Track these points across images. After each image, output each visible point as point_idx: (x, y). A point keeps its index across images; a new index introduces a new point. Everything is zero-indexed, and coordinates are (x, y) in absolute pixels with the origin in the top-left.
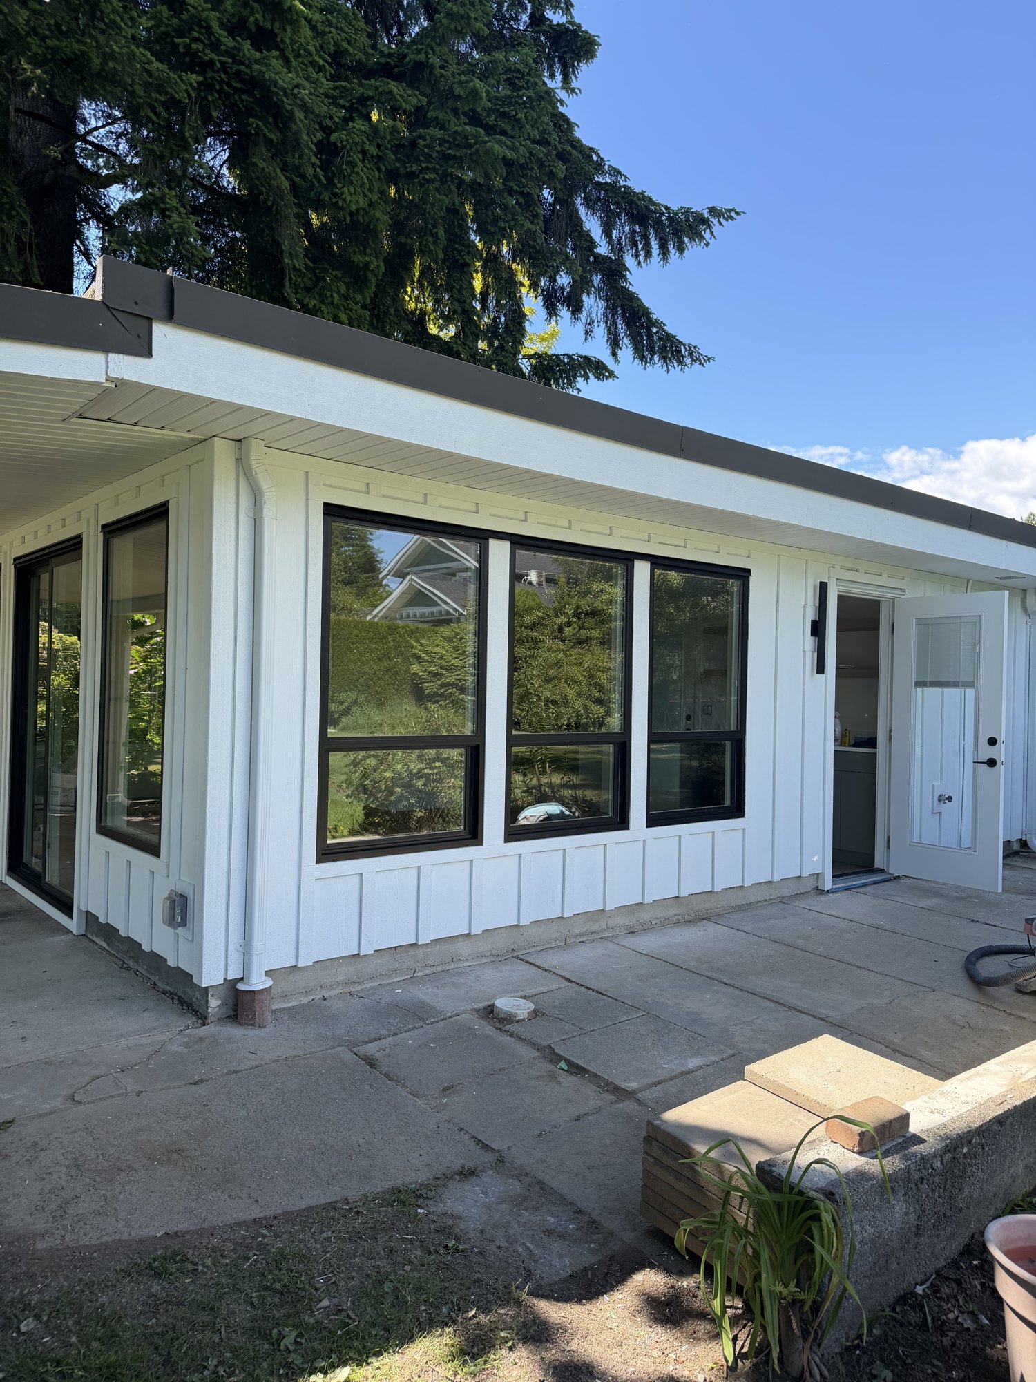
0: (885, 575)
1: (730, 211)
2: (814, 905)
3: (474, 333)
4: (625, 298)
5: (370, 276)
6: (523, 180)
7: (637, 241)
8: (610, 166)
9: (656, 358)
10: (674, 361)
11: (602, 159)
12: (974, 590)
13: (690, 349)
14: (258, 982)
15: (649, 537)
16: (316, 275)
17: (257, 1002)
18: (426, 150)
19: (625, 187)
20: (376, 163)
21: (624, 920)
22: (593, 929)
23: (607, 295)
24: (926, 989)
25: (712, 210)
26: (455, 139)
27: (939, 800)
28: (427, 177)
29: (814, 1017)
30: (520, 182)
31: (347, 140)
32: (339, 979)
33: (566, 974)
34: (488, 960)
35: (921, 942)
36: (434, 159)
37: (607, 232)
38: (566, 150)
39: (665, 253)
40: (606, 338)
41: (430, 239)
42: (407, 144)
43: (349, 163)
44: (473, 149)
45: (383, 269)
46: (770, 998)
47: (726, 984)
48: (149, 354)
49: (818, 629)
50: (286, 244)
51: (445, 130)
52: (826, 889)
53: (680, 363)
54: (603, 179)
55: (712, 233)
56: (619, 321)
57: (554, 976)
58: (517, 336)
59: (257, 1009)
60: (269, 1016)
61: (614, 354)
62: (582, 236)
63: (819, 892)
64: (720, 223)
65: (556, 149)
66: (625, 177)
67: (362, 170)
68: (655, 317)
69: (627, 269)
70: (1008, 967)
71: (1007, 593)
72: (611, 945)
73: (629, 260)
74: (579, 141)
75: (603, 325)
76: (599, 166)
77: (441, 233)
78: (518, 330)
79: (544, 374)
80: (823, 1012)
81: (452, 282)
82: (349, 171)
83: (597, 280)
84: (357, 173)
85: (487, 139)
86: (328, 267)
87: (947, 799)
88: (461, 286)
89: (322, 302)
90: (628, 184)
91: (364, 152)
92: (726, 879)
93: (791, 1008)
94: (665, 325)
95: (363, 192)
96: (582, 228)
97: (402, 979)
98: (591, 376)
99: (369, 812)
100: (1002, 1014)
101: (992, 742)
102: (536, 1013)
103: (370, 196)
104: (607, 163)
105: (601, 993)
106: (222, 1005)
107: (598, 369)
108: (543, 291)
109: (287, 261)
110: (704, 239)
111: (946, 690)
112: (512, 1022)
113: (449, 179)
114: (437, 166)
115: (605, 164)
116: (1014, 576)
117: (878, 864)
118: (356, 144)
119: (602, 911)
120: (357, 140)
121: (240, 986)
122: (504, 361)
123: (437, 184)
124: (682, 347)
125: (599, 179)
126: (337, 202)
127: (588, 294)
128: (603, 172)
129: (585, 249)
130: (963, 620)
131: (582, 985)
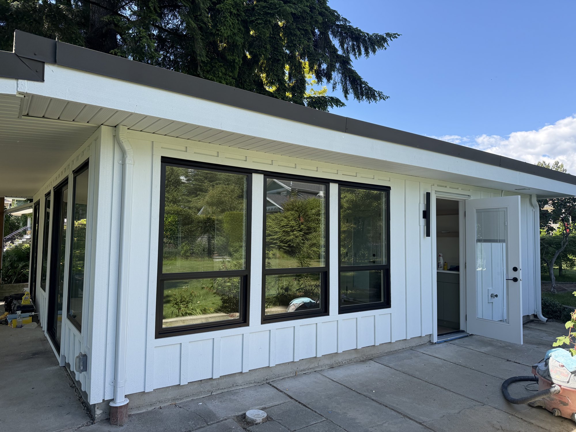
0: (460, 189)
1: (395, 34)
2: (427, 351)
3: (284, 89)
4: (350, 73)
5: (236, 65)
6: (304, 24)
7: (355, 48)
8: (342, 17)
9: (364, 97)
10: (372, 99)
11: (339, 15)
12: (505, 195)
13: (379, 93)
14: (121, 402)
15: (337, 172)
16: (211, 65)
17: (118, 413)
18: (258, 11)
19: (349, 26)
20: (237, 17)
21: (327, 362)
22: (311, 367)
23: (342, 71)
24: (479, 404)
25: (388, 34)
26: (270, 6)
27: (492, 296)
28: (258, 22)
29: (416, 422)
30: (303, 25)
31: (223, 7)
32: (169, 397)
33: (290, 394)
34: (253, 385)
35: (480, 373)
36: (262, 15)
37: (342, 45)
38: (323, 11)
39: (367, 53)
40: (342, 90)
41: (264, 49)
42: (250, 9)
43: (224, 17)
44: (278, 10)
45: (242, 62)
46: (395, 409)
47: (373, 400)
48: (43, 80)
49: (426, 215)
50: (198, 50)
51: (267, 2)
52: (434, 342)
53: (375, 99)
54: (339, 23)
55: (387, 44)
56: (348, 82)
57: (284, 395)
58: (302, 89)
59: (119, 416)
60: (126, 420)
61: (346, 97)
62: (331, 47)
63: (431, 343)
64: (391, 40)
65: (318, 11)
66: (349, 22)
67: (230, 20)
68: (363, 80)
69: (350, 60)
70: (525, 389)
71: (519, 196)
72: (319, 376)
73: (352, 57)
74: (329, 7)
75: (340, 84)
76: (338, 18)
77: (268, 46)
78: (303, 87)
79: (313, 105)
80: (423, 418)
81: (273, 67)
82: (224, 20)
83: (338, 65)
84: (228, 21)
85: (284, 5)
86: (217, 62)
87: (495, 296)
88: (277, 69)
89: (214, 76)
90: (350, 24)
91: (231, 13)
92: (382, 339)
93: (405, 416)
94: (368, 83)
95: (230, 29)
96: (331, 44)
97: (205, 396)
98: (334, 106)
99: (224, 301)
100: (520, 420)
101: (515, 269)
102: (268, 419)
103: (234, 30)
104: (341, 16)
105: (305, 406)
106: (103, 413)
107: (337, 102)
108: (315, 71)
109: (198, 58)
110: (384, 46)
111: (493, 244)
112: (253, 425)
113: (268, 23)
114: (263, 18)
115: (340, 17)
116: (524, 189)
117: (462, 328)
118: (227, 9)
119: (316, 357)
120: (228, 7)
121: (112, 404)
122: (296, 100)
123: (263, 25)
124: (376, 92)
125: (338, 23)
126: (218, 33)
127: (334, 71)
128: (339, 20)
129: (332, 52)
130: (500, 210)
131: (297, 401)
